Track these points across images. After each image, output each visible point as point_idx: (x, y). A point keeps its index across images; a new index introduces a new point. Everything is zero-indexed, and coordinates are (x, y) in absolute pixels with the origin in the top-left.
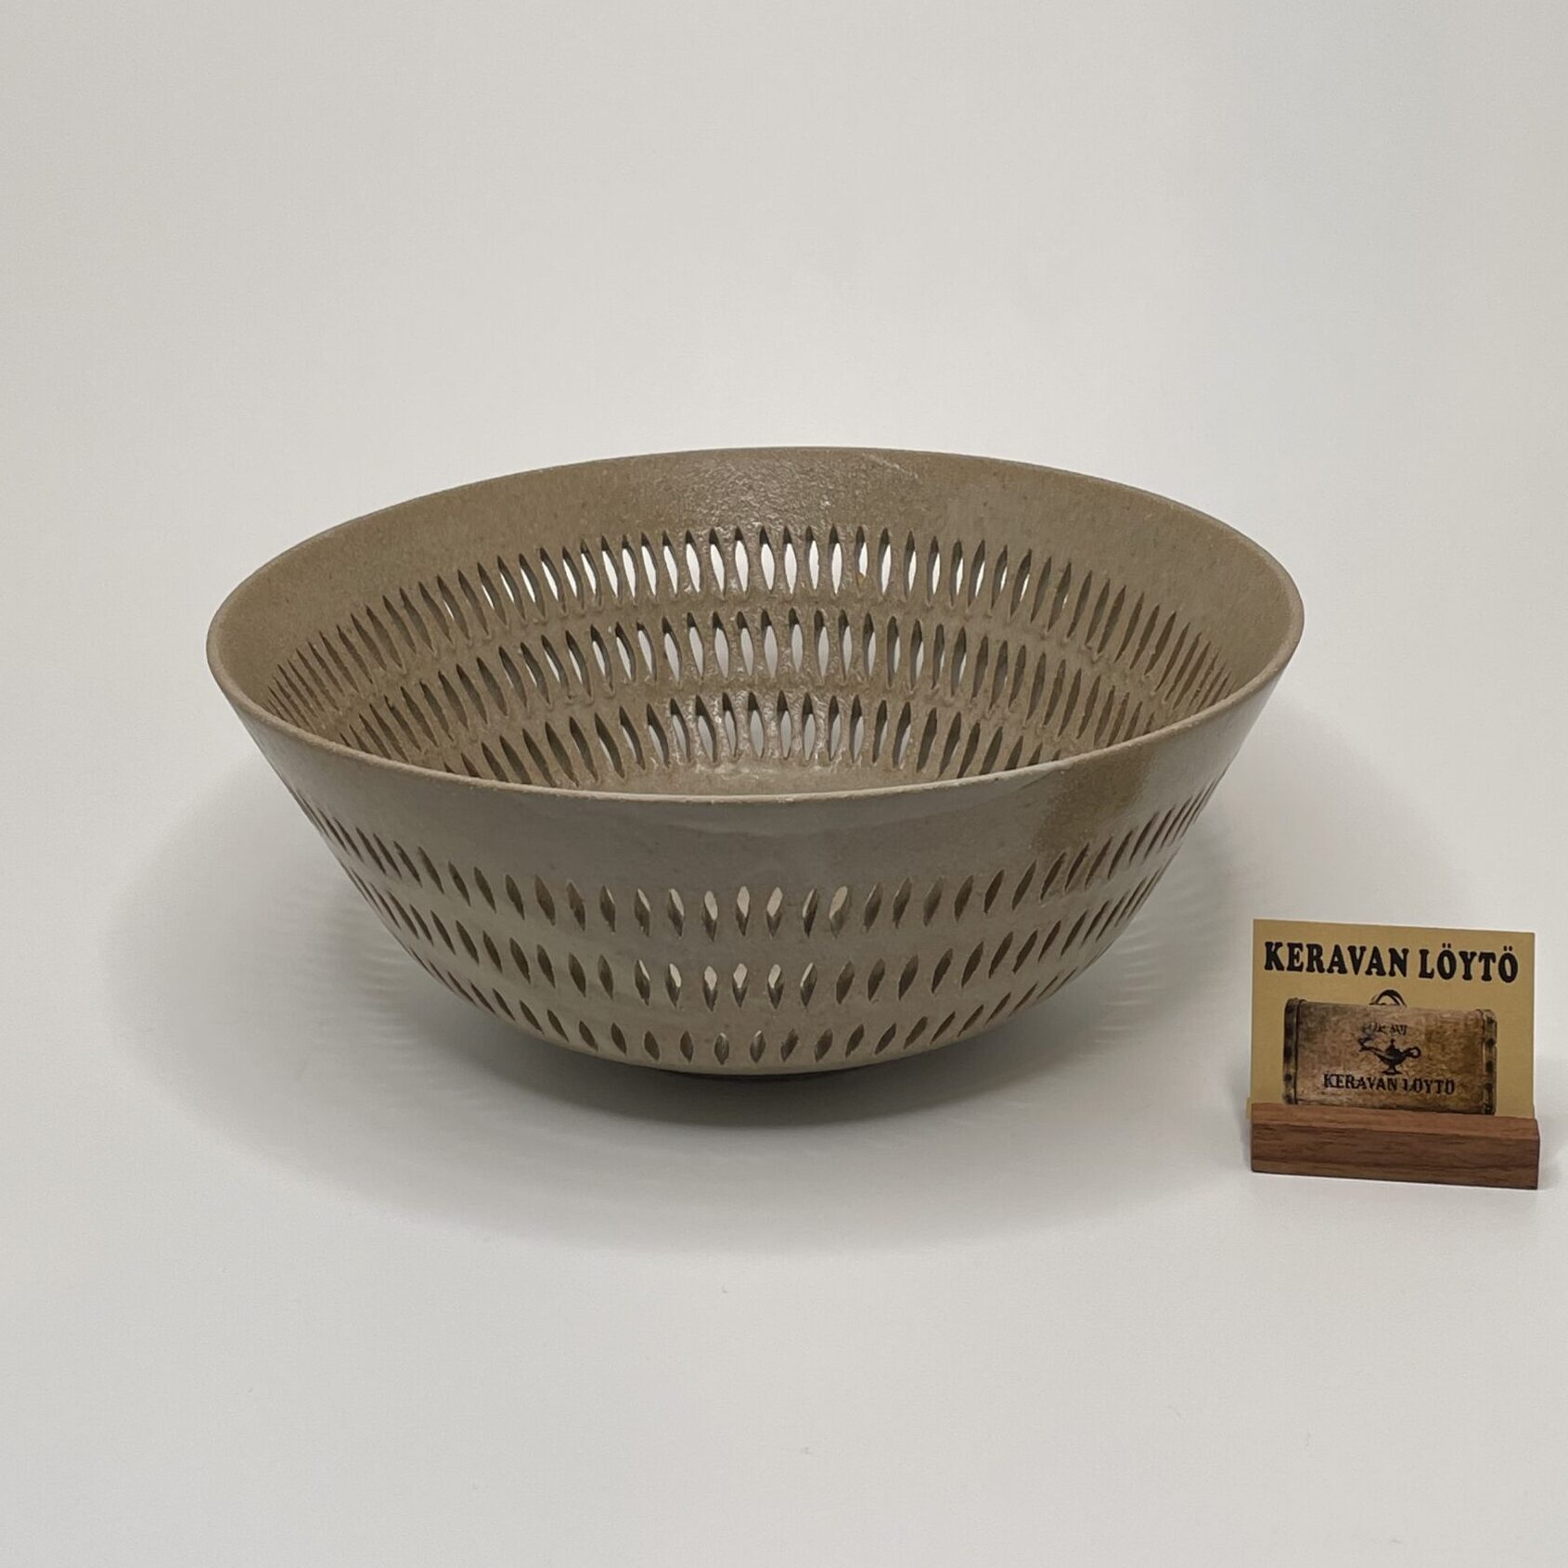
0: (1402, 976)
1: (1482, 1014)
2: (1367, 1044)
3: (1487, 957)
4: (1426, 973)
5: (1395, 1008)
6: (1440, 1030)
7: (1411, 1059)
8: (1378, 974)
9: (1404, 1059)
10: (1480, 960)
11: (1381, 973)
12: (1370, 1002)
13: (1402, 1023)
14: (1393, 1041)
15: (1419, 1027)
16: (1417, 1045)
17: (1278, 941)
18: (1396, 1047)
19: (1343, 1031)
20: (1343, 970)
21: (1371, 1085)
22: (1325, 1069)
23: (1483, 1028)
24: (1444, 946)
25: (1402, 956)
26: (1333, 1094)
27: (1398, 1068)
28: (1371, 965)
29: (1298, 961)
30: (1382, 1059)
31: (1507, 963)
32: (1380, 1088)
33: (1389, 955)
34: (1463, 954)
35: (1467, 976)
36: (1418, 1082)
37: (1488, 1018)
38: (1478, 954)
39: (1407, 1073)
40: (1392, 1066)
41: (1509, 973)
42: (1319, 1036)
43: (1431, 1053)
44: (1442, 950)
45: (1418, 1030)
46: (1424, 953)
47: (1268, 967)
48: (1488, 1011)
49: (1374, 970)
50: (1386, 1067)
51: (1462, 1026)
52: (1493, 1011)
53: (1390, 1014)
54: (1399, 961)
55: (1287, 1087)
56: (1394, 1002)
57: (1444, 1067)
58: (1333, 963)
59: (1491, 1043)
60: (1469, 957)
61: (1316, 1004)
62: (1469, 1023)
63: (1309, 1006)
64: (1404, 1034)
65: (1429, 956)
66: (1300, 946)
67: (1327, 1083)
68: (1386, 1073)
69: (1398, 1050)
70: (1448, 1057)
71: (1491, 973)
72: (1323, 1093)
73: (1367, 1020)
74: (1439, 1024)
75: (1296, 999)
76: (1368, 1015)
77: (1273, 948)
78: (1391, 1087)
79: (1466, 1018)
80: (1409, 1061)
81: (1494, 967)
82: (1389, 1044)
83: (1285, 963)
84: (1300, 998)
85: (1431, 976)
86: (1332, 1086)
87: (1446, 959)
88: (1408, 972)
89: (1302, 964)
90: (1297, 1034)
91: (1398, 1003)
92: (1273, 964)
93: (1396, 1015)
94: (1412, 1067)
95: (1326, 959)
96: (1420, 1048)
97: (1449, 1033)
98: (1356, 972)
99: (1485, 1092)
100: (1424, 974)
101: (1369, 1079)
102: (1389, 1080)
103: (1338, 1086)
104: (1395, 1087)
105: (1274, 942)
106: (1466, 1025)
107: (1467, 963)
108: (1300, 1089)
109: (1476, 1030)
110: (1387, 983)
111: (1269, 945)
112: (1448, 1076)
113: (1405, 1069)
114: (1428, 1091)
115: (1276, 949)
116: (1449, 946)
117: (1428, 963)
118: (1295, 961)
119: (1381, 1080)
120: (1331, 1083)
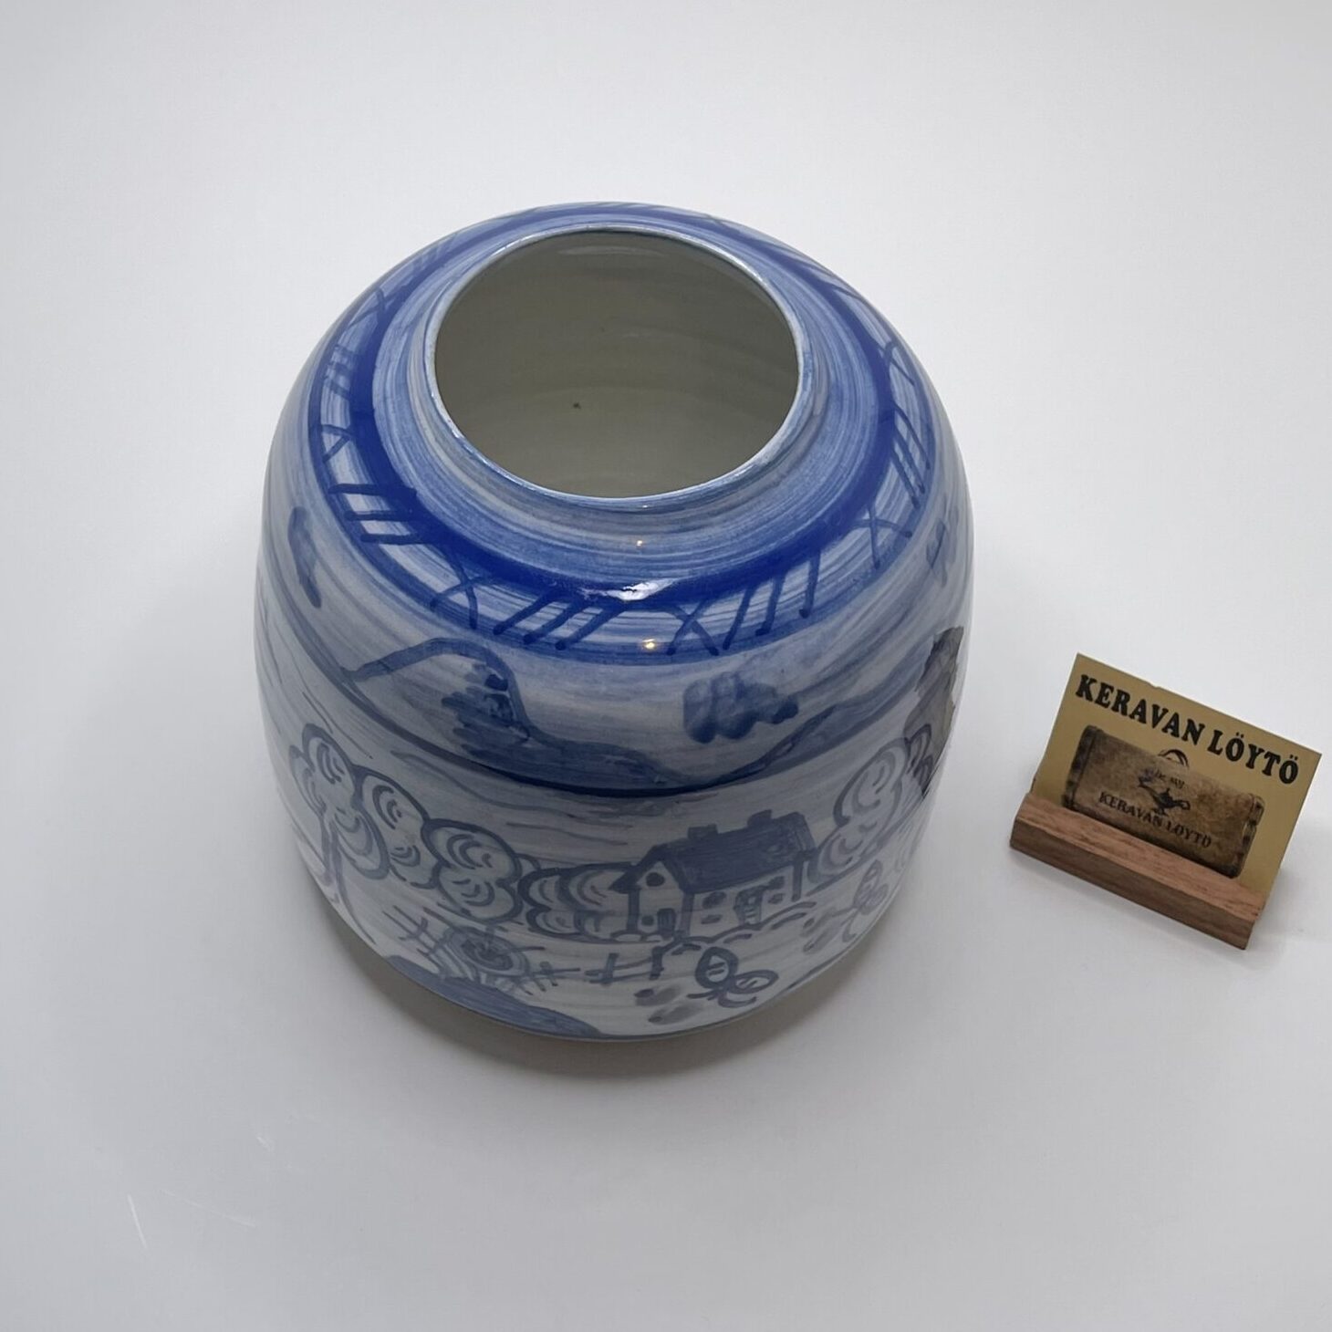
0: (1192, 743)
1: (1253, 799)
2: (1146, 783)
3: (1273, 758)
4: (1215, 747)
5: (1181, 765)
6: (1213, 797)
7: (1180, 809)
8: (1173, 734)
9: (1172, 806)
10: (1266, 757)
11: (1175, 734)
12: (1159, 753)
13: (1182, 780)
14: (1168, 790)
15: (1195, 788)
16: (1188, 800)
17: (1093, 677)
18: (1171, 794)
19: (1129, 766)
20: (1143, 720)
21: (1139, 816)
22: (1104, 789)
23: (1251, 810)
24: (1237, 734)
25: (1198, 728)
26: (1104, 810)
27: (1166, 811)
28: (1168, 726)
29: (1106, 699)
30: (1155, 799)
31: (1289, 768)
32: (1147, 822)
33: (1186, 724)
34: (1252, 747)
35: (1250, 765)
36: (1180, 829)
37: (1258, 803)
38: (1266, 752)
39: (1173, 818)
40: (1163, 806)
41: (1288, 775)
42: (1106, 763)
43: (1199, 812)
44: (1234, 737)
45: (1194, 791)
46: (1218, 734)
47: (1079, 694)
48: (1260, 798)
49: (1170, 731)
50: (1155, 806)
51: (1232, 802)
52: (1265, 800)
53: (1173, 768)
54: (1194, 732)
55: (1067, 789)
56: (1178, 759)
57: (1207, 826)
58: (1135, 712)
59: (1253, 823)
60: (1257, 751)
61: (1111, 738)
62: (1240, 801)
63: (1105, 737)
64: (1181, 788)
65: (1221, 737)
66: (1112, 689)
67: (1103, 798)
68: (1155, 810)
69: (1171, 798)
70: (1212, 820)
71: (1272, 771)
72: (1097, 806)
73: (1152, 765)
74: (1214, 791)
75: (1095, 727)
76: (1154, 763)
77: (1088, 682)
78: (1156, 823)
79: (1239, 796)
80: (1178, 810)
81: (1276, 768)
82: (1165, 790)
83: (1095, 695)
84: (1099, 727)
85: (1218, 752)
86: (1106, 803)
87: (1235, 746)
88: (1198, 743)
89: (1109, 703)
90: (1088, 754)
91: (1182, 763)
92: (1084, 693)
93: (1178, 772)
94: (1181, 816)
95: (1131, 706)
96: (1190, 802)
97: (1221, 801)
98: (1155, 725)
99: (1236, 857)
100: (1212, 748)
101: (1139, 810)
102: (1156, 817)
103: (1111, 805)
104: (1160, 824)
105: (1090, 676)
106: (1237, 801)
107: (1254, 755)
108: (1078, 795)
109: (1246, 809)
110: (1177, 743)
111: (1085, 678)
112: (1208, 834)
113: (1173, 814)
114: (1187, 837)
115: (1090, 683)
116: (1242, 736)
117: (1219, 742)
118: (1104, 698)
119: (1149, 815)
120: (1105, 800)
